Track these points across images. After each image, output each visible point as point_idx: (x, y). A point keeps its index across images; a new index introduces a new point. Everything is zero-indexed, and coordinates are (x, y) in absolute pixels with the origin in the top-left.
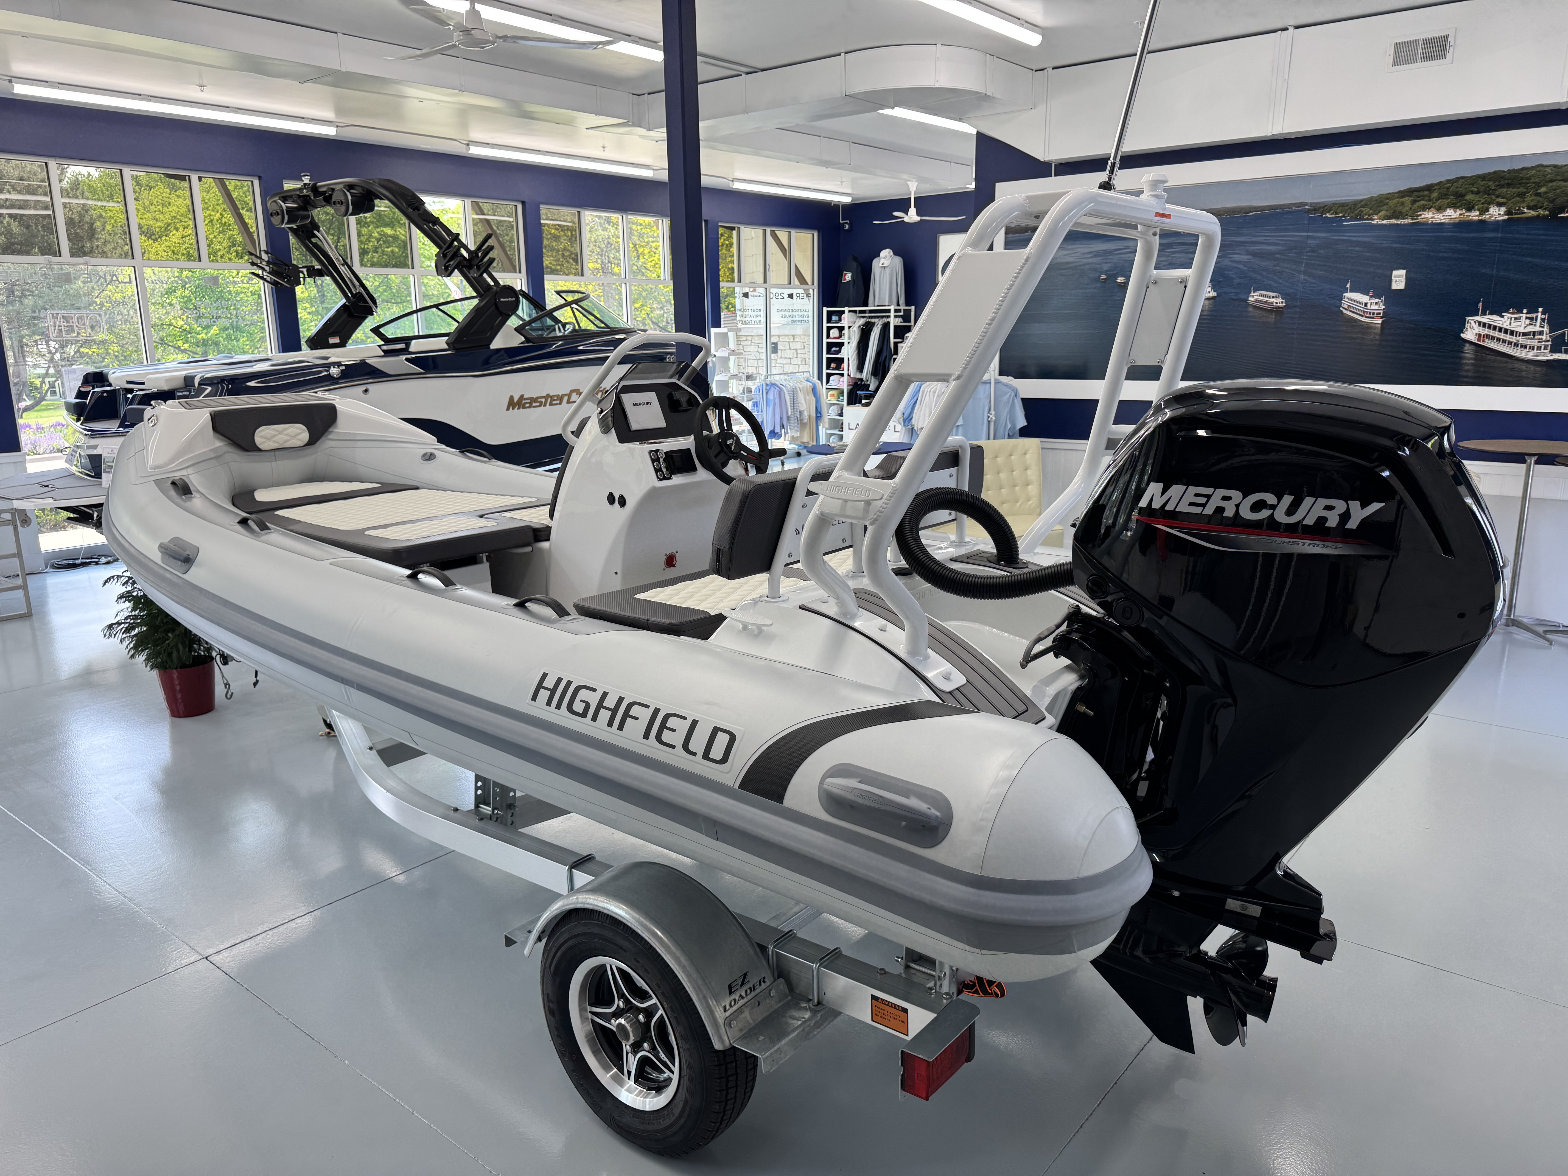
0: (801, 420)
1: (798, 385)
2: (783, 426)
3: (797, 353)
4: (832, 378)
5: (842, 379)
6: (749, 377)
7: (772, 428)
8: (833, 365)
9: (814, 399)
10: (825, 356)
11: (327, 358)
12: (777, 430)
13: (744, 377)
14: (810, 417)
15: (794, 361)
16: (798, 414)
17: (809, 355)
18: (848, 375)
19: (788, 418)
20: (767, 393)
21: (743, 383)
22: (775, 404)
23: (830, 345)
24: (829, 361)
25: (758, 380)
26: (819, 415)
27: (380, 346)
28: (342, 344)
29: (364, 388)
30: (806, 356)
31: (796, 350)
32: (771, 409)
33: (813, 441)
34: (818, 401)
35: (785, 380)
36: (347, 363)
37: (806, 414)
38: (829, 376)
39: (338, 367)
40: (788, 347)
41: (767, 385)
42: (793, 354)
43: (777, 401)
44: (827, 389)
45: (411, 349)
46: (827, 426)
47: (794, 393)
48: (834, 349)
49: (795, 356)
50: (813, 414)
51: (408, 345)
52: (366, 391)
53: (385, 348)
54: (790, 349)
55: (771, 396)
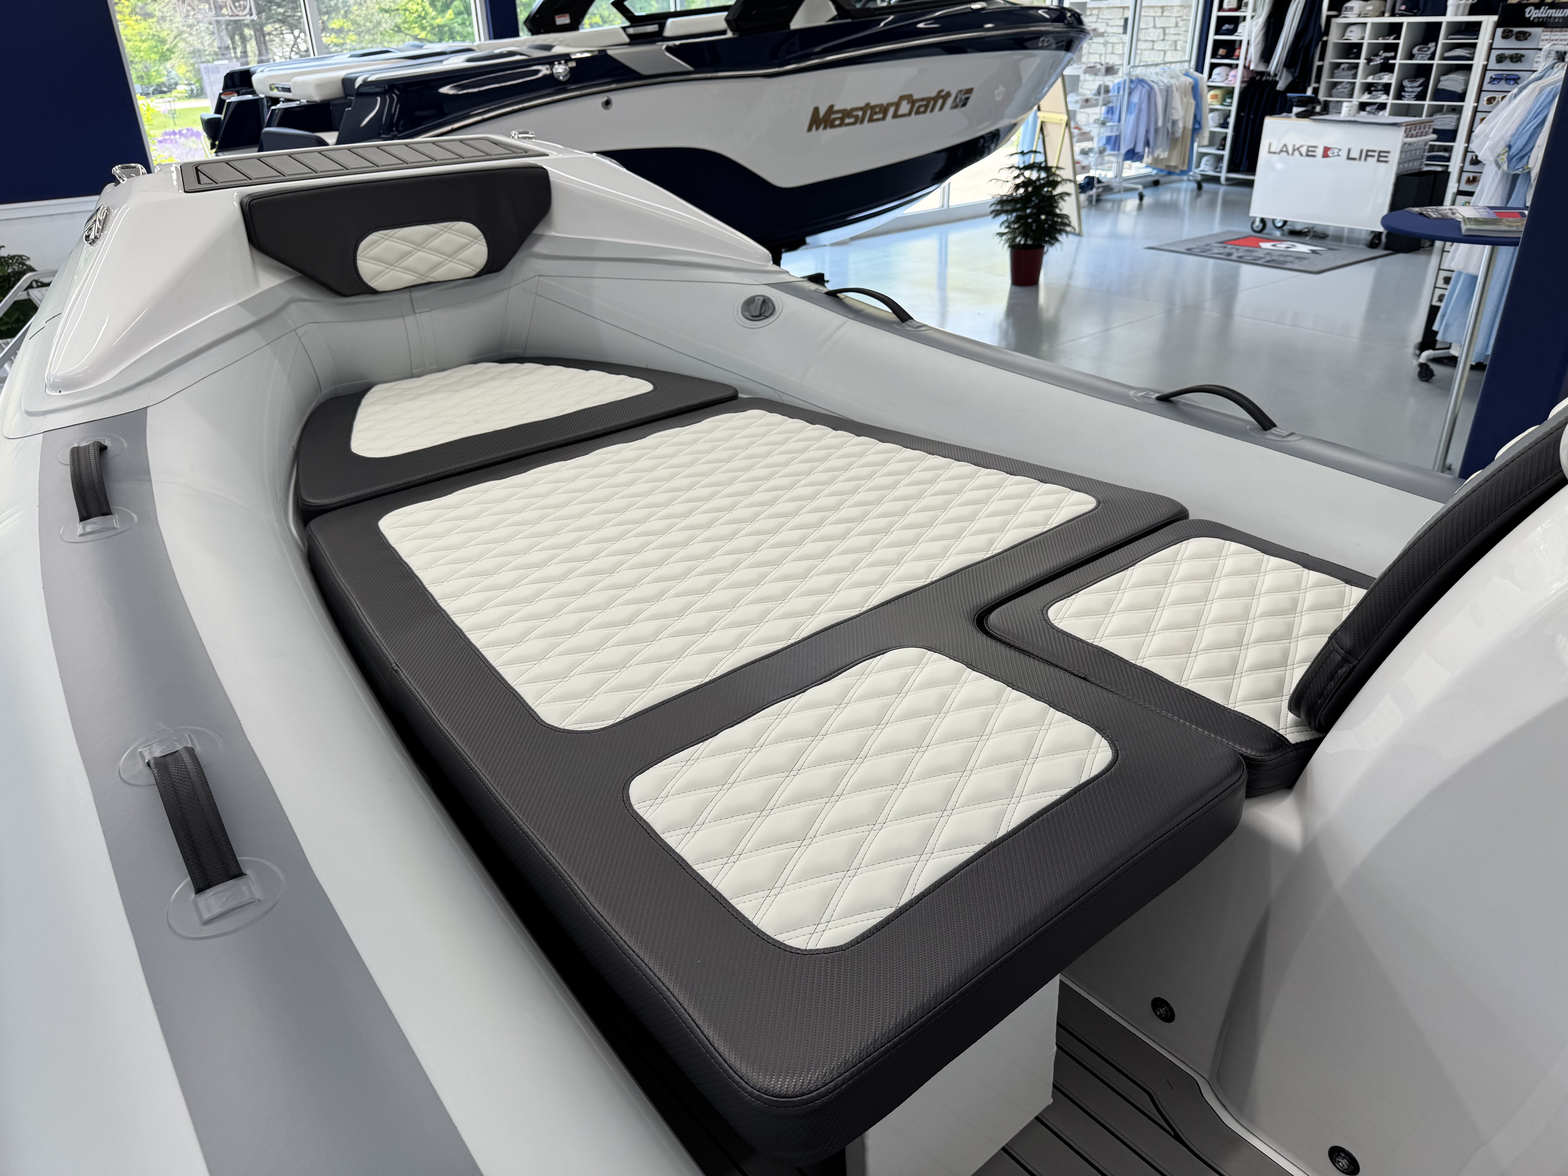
0: (1173, 133)
1: (1173, 81)
2: (1147, 143)
3: (1165, 34)
4: (1216, 71)
5: (1233, 73)
6: (1110, 70)
7: (1131, 146)
8: (1222, 51)
9: (1193, 102)
10: (1212, 37)
11: (549, 48)
12: (1139, 149)
13: (1103, 70)
14: (1184, 128)
15: (1159, 46)
16: (1169, 126)
17: (1186, 37)
18: (1246, 68)
19: (1156, 130)
20: (1130, 94)
21: (1101, 78)
22: (1140, 110)
23: (1221, 21)
24: (1217, 44)
25: (1120, 73)
26: (1197, 126)
27: (624, 28)
28: (574, 26)
29: (603, 98)
30: (1181, 37)
31: (1164, 29)
32: (1132, 118)
33: (1183, 165)
34: (1198, 107)
35: (1157, 74)
36: (579, 56)
37: (1181, 124)
38: (1213, 66)
39: (566, 63)
40: (1152, 24)
41: (1131, 81)
42: (1159, 36)
43: (1144, 106)
44: (1209, 87)
45: (667, 33)
46: (1206, 142)
47: (1168, 92)
48: (1226, 27)
49: (1161, 38)
50: (1190, 125)
51: (662, 27)
52: (607, 103)
53: (631, 31)
54: (1155, 27)
55: (1135, 99)
